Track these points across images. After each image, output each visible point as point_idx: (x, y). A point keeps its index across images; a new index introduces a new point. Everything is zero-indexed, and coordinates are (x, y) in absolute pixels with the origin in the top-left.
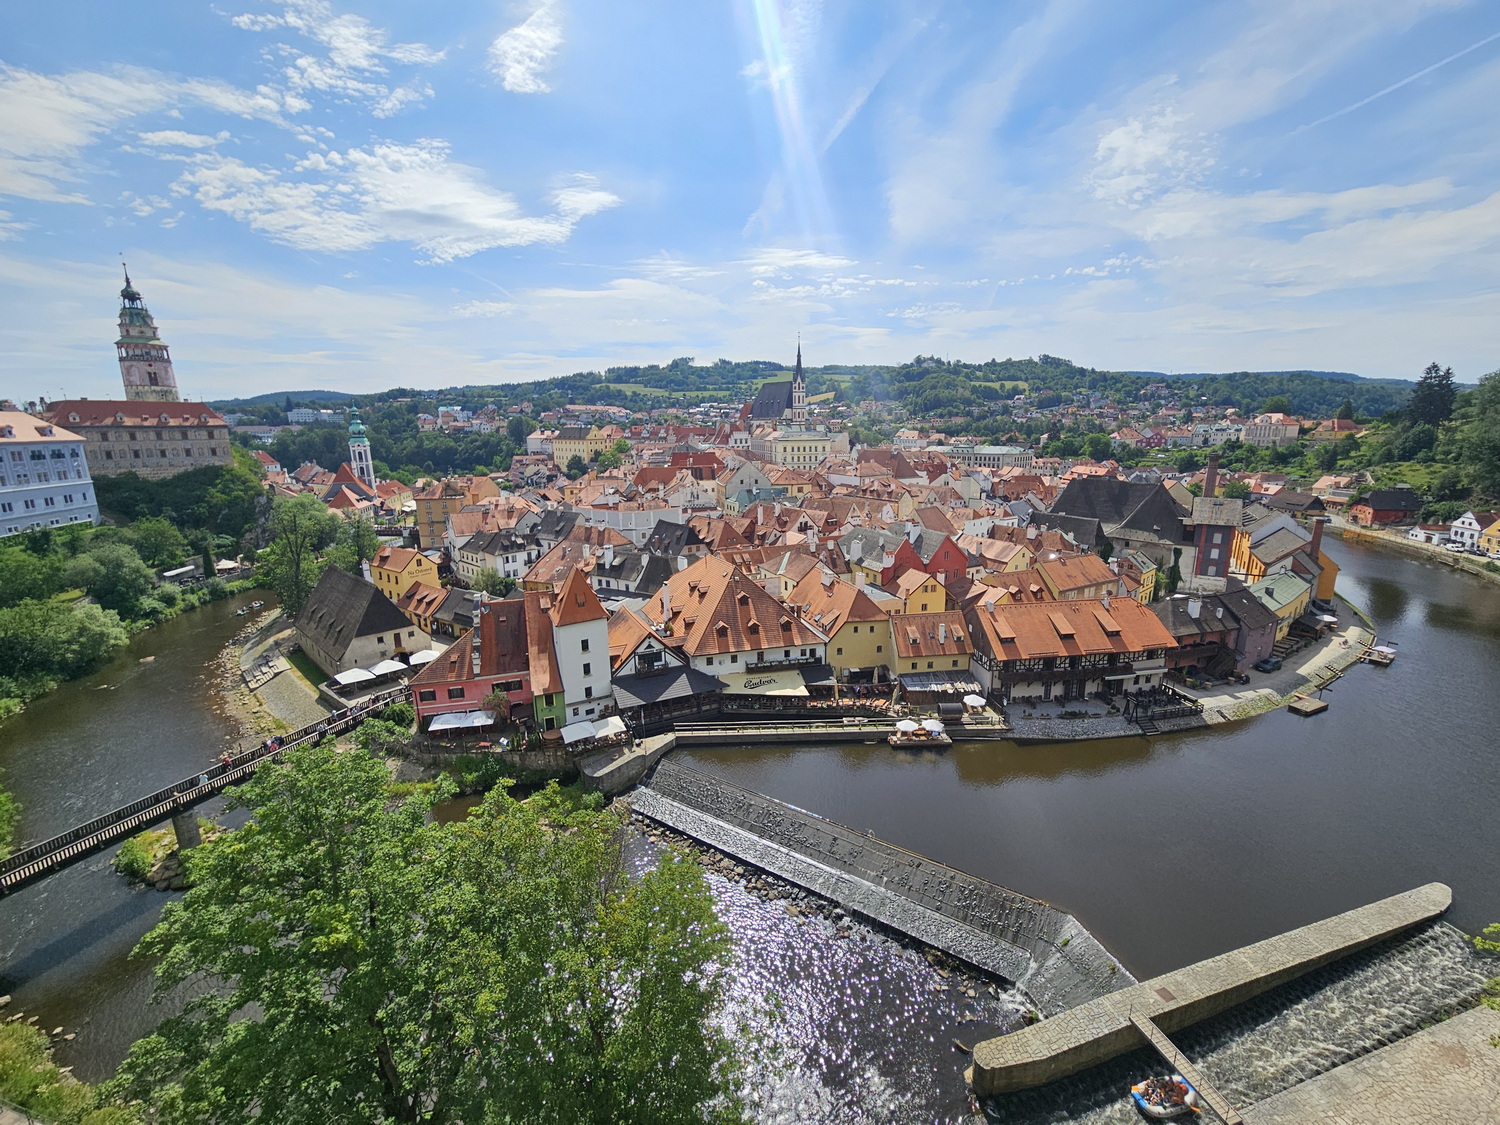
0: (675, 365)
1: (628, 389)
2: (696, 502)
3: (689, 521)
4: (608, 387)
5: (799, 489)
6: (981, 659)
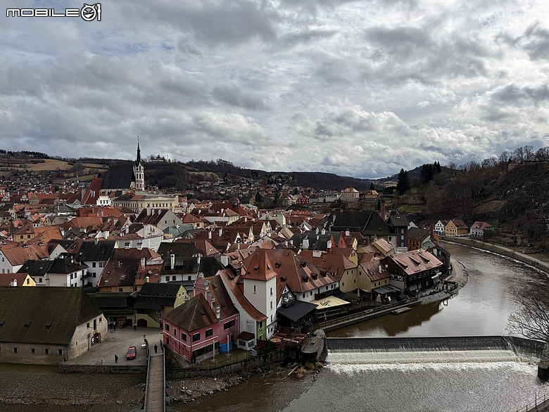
5: (198, 225)
6: (396, 277)
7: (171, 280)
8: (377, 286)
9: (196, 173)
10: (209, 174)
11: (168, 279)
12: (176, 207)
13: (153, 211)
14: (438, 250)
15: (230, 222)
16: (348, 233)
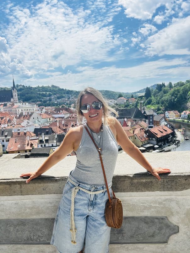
5: (50, 119)
6: (152, 139)
7: (43, 146)
8: (144, 144)
9: (41, 93)
10: (48, 93)
11: (42, 146)
12: (36, 110)
13: (26, 113)
14: (170, 125)
15: (66, 117)
16: (126, 119)
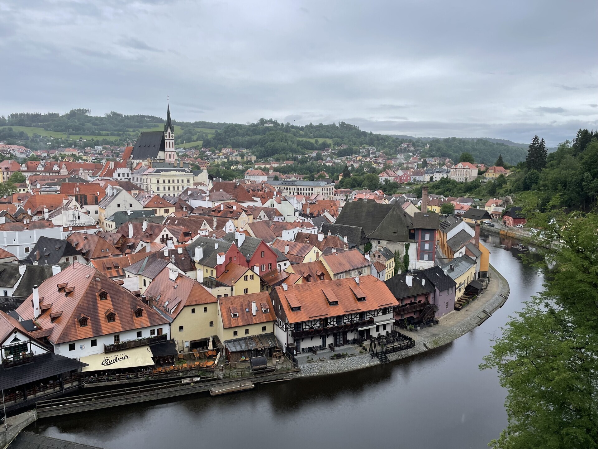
0: (73, 114)
1: (29, 132)
2: (77, 221)
3: (69, 237)
4: (10, 129)
5: (167, 211)
6: (280, 323)
8: (241, 334)
